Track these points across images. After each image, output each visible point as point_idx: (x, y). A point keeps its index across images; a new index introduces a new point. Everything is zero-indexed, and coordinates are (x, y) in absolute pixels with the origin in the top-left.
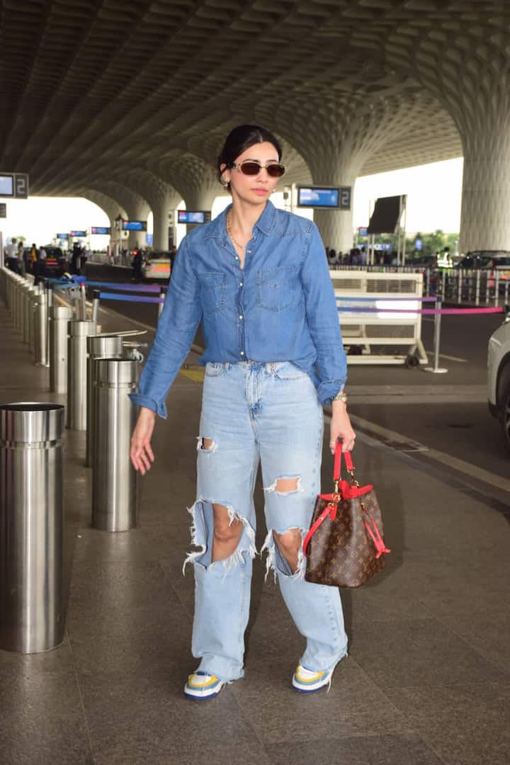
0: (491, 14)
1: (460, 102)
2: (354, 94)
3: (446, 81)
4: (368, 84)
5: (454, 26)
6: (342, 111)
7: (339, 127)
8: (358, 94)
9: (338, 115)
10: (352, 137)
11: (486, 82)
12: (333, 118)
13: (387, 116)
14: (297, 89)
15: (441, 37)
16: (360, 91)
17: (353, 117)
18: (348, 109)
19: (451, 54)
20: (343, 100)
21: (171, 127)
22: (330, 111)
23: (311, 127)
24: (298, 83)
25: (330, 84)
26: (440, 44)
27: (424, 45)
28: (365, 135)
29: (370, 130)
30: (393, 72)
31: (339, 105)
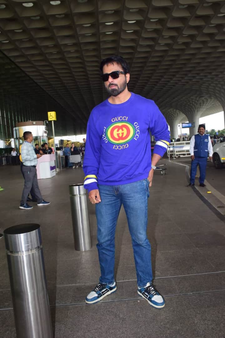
1: (221, 99)
3: (217, 95)
4: (199, 96)
5: (217, 82)
6: (194, 103)
7: (194, 107)
8: (197, 99)
9: (193, 104)
10: (197, 109)
12: (191, 105)
13: (205, 103)
14: (182, 99)
15: (214, 85)
17: (197, 104)
18: (195, 102)
19: (217, 88)
20: (194, 100)
22: (190, 103)
23: (187, 107)
24: (182, 98)
25: (190, 97)
26: (214, 87)
27: (210, 87)
28: (200, 108)
29: (201, 107)
30: (204, 93)
31: (193, 102)
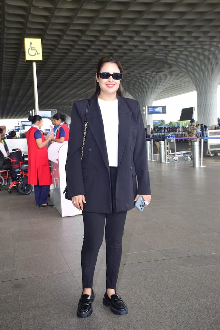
0: (205, 45)
1: (194, 75)
2: (151, 74)
3: (189, 68)
4: (157, 70)
5: (192, 49)
6: (147, 80)
7: (146, 86)
8: (153, 74)
9: (146, 82)
10: (151, 89)
11: (203, 67)
12: (144, 83)
13: (163, 81)
14: (132, 74)
15: (187, 53)
16: (154, 73)
17: (151, 82)
18: (149, 79)
19: (191, 59)
20: (148, 77)
21: (84, 90)
22: (143, 81)
23: (136, 86)
24: (133, 72)
25: (143, 71)
26: (187, 56)
27: (181, 56)
28: (155, 88)
29: (157, 86)
30: (167, 66)
31: (146, 78)
